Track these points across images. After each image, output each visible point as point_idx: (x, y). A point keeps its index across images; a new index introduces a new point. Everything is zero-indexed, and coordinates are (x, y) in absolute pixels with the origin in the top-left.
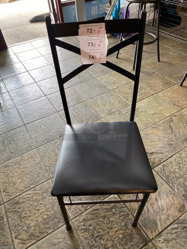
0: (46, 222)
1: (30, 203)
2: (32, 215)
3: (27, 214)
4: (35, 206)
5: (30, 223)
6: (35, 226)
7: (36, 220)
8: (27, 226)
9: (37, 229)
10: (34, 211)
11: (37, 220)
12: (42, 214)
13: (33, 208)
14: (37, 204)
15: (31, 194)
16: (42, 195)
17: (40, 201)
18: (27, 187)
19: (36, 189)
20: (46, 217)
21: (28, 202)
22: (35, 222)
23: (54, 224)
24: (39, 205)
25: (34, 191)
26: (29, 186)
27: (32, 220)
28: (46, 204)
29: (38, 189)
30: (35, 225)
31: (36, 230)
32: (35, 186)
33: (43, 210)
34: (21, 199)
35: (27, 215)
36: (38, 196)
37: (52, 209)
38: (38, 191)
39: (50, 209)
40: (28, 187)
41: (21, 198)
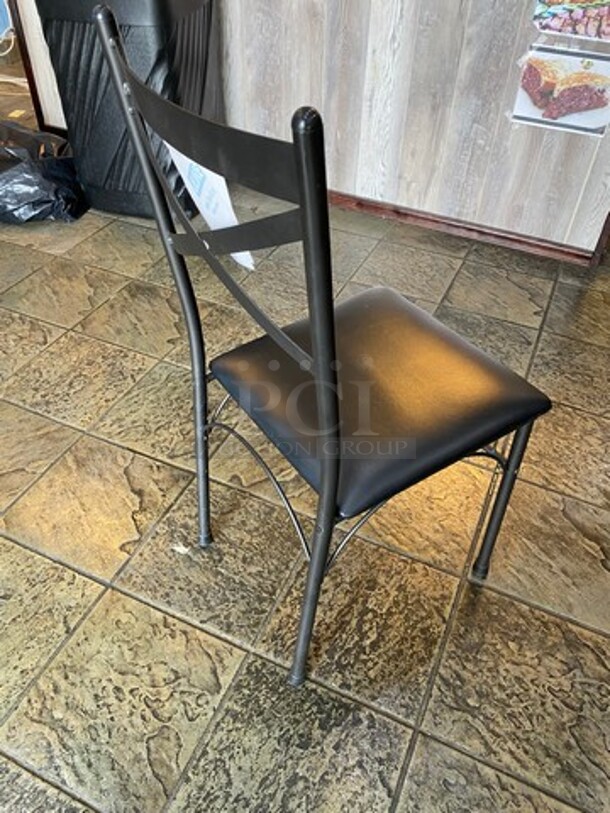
0: (517, 634)
1: (527, 725)
2: (543, 686)
3: (555, 707)
4: (522, 701)
5: (559, 675)
6: (553, 656)
7: (539, 664)
8: (571, 674)
9: (550, 643)
10: (532, 692)
11: (536, 660)
12: (517, 661)
13: (530, 702)
14: (511, 701)
15: (511, 753)
16: (478, 708)
17: (498, 700)
18: (506, 794)
19: (483, 750)
20: (512, 645)
21: (532, 735)
22: (546, 661)
23: (505, 611)
24: (508, 692)
25: (494, 747)
26: (498, 790)
27: (551, 676)
28: (488, 674)
29: (476, 742)
30: (550, 658)
31: (555, 645)
32: (479, 761)
33: (508, 666)
34: (550, 774)
35: (557, 703)
36: (493, 720)
37: (483, 643)
38: (483, 738)
39: (488, 649)
40: (504, 788)
41: (548, 777)
